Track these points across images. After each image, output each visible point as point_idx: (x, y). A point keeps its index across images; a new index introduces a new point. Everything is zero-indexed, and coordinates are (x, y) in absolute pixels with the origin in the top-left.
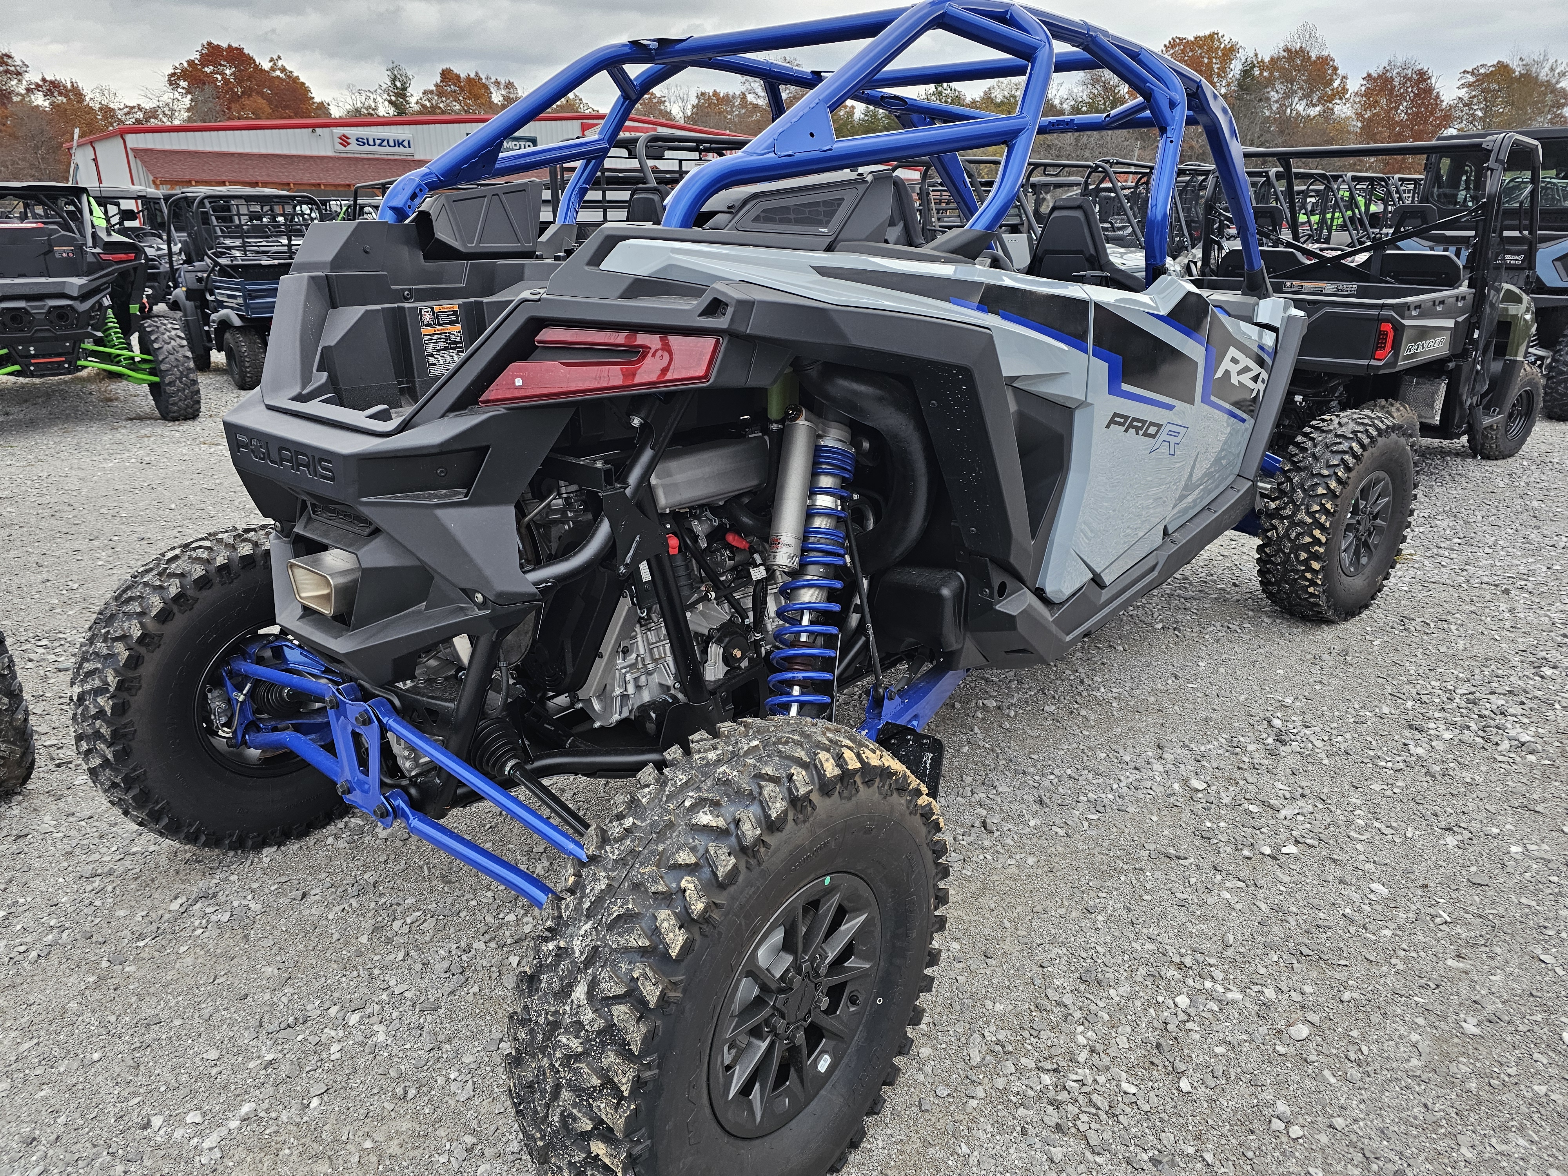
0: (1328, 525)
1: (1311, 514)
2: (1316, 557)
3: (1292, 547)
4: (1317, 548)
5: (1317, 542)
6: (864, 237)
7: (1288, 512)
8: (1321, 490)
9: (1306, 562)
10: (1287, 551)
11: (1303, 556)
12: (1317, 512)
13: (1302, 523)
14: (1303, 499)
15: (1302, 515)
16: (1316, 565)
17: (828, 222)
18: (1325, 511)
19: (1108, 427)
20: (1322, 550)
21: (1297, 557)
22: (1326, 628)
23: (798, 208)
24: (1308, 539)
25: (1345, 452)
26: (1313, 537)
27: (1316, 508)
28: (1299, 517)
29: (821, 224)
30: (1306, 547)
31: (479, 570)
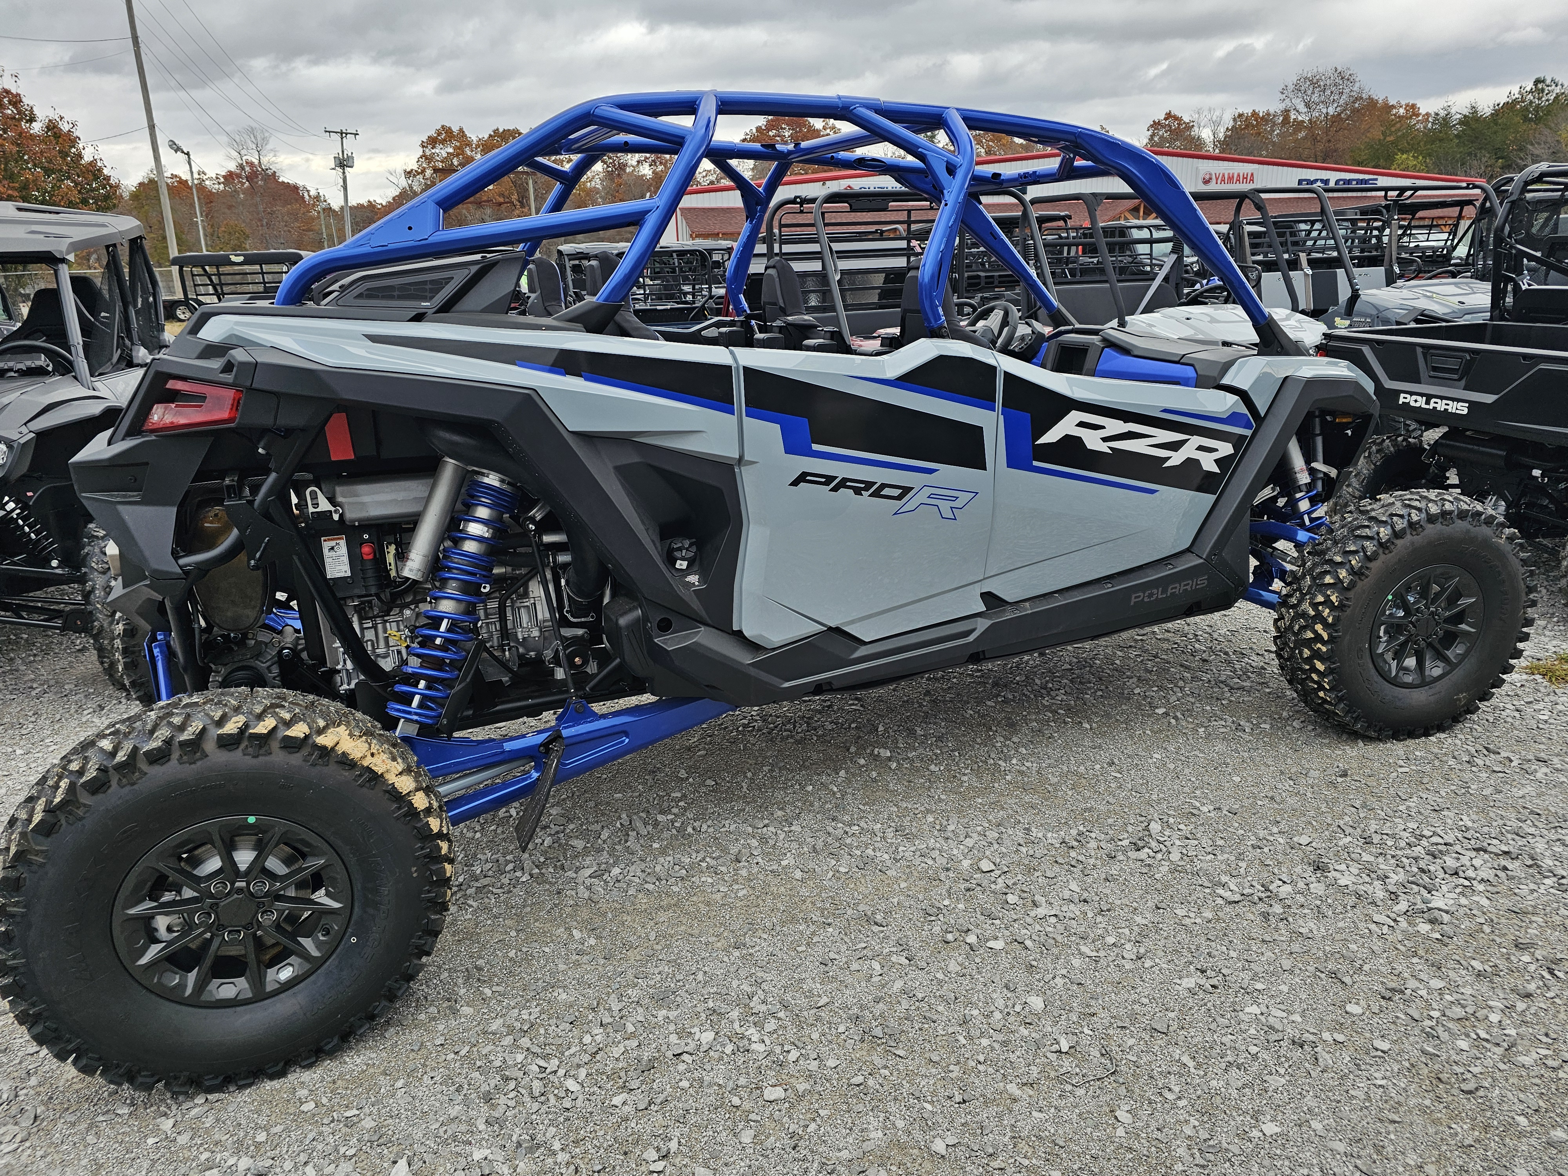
0: (1330, 620)
1: (1315, 606)
2: (1317, 654)
3: (1295, 642)
4: (1319, 645)
5: (1318, 638)
6: (480, 308)
7: (1293, 601)
8: (1328, 579)
9: (1309, 660)
10: (1292, 645)
11: (1307, 653)
12: (1320, 603)
13: (1304, 615)
14: (1310, 587)
15: (1306, 606)
16: (1320, 666)
17: (431, 298)
18: (1327, 602)
19: (795, 483)
20: (1324, 649)
21: (1301, 653)
22: (1361, 744)
23: (403, 287)
24: (1309, 635)
25: (1368, 538)
26: (1315, 632)
27: (1320, 599)
28: (1303, 607)
29: (425, 299)
30: (1308, 643)
31: (141, 551)
